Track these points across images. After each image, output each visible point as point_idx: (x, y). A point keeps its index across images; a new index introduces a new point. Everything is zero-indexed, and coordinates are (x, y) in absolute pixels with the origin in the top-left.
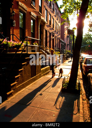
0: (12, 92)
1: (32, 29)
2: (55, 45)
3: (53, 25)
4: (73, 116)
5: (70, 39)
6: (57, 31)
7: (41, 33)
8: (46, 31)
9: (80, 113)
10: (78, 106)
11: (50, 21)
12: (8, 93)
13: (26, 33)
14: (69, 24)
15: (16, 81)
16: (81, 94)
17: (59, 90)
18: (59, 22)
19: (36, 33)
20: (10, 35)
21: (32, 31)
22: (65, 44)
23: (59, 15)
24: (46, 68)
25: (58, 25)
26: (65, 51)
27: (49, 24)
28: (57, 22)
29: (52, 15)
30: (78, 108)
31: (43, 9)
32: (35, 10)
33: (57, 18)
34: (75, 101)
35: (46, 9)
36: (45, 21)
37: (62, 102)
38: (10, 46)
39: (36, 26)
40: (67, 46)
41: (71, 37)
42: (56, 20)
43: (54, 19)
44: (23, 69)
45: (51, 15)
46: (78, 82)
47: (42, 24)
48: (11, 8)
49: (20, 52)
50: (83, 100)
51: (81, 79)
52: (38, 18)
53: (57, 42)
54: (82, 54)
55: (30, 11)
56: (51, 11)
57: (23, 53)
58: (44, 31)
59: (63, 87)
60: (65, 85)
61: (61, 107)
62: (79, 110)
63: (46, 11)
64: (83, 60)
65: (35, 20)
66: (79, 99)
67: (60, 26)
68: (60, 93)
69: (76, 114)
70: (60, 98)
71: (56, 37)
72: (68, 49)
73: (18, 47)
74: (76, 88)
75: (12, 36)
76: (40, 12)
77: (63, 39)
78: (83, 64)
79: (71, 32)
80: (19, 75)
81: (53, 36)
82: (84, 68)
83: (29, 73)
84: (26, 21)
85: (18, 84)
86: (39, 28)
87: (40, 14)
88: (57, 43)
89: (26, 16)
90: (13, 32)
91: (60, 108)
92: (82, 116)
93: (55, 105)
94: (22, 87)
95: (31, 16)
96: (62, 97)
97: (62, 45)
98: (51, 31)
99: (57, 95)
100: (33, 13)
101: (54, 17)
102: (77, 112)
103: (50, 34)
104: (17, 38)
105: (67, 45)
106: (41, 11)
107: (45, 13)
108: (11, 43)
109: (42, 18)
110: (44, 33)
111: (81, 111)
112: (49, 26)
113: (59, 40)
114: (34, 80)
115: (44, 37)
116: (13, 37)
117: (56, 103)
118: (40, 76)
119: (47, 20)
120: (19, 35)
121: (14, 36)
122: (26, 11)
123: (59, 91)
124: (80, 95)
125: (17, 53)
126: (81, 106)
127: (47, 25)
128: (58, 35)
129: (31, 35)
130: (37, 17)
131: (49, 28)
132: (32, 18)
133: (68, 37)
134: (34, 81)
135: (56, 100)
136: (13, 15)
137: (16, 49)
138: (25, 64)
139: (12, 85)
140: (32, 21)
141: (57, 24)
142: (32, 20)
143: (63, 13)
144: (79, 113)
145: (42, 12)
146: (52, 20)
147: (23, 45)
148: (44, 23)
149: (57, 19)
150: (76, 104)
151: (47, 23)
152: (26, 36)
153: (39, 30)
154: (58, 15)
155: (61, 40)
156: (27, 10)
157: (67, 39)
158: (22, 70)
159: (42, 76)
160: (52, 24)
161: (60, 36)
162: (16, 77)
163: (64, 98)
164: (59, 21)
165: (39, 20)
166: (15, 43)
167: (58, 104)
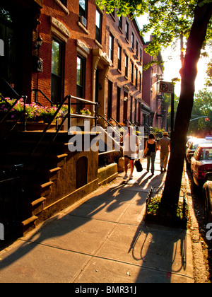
0: (34, 221)
1: (78, 78)
2: (129, 115)
3: (126, 69)
4: (170, 276)
5: (163, 102)
6: (134, 84)
7: (100, 87)
8: (110, 84)
9: (187, 269)
10: (183, 254)
11: (120, 62)
12: (25, 222)
13: (66, 87)
14: (162, 68)
15: (43, 194)
16: (189, 227)
17: (139, 218)
18: (139, 64)
19: (88, 86)
20: (31, 91)
21: (78, 83)
22: (152, 114)
23: (140, 47)
24: (110, 169)
25: (137, 70)
26: (152, 130)
27: (116, 67)
28: (135, 64)
29: (125, 46)
30: (183, 259)
31: (105, 33)
32: (85, 36)
33: (135, 54)
34: (175, 244)
35: (111, 35)
36: (109, 60)
37: (147, 244)
38: (31, 115)
39: (88, 73)
40: (157, 119)
41: (166, 98)
42: (133, 59)
43: (127, 57)
44: (58, 168)
45: (121, 48)
46: (181, 200)
47: (102, 67)
48: (35, 31)
49: (53, 131)
50: (193, 241)
51: (188, 194)
52: (93, 54)
53: (134, 108)
54: (190, 137)
55: (75, 38)
56: (121, 37)
57: (60, 131)
58: (106, 83)
59: (147, 210)
60: (152, 207)
61: (143, 255)
62: (184, 262)
63: (110, 38)
64: (194, 152)
65: (85, 58)
66: (183, 238)
67: (141, 72)
68: (141, 224)
69: (179, 271)
70: (142, 236)
71: (132, 97)
72: (159, 125)
73: (49, 118)
74: (178, 215)
75: (33, 92)
76: (96, 41)
77: (148, 102)
78: (193, 160)
79: (166, 87)
80: (51, 182)
81: (126, 94)
82: (193, 168)
83: (71, 179)
84: (66, 59)
85: (48, 201)
86: (95, 77)
87: (98, 45)
88: (133, 111)
89: (67, 49)
90: (37, 84)
91: (142, 259)
92: (192, 276)
93: (131, 252)
94: (55, 208)
95: (78, 49)
96: (147, 232)
97: (144, 115)
98: (120, 84)
99: (136, 229)
100: (81, 43)
101: (128, 53)
102: (179, 267)
103: (119, 89)
104: (45, 97)
105: (157, 115)
106: (99, 37)
107: (108, 43)
108: (33, 109)
109: (102, 54)
110: (106, 88)
111: (189, 264)
112: (118, 72)
113: (140, 103)
114: (83, 193)
115: (106, 96)
116: (36, 96)
117: (132, 246)
118: (96, 186)
119: (112, 59)
120: (50, 91)
121: (39, 94)
122: (67, 37)
123: (140, 221)
124: (186, 229)
125: (48, 131)
126: (189, 254)
127: (112, 69)
128: (136, 94)
129: (76, 91)
130: (91, 50)
131: (117, 76)
132: (78, 53)
133: (158, 97)
134: (82, 196)
135: (132, 239)
136: (39, 46)
137: (42, 122)
138: (64, 157)
139: (34, 203)
140: (79, 61)
141: (134, 68)
142: (80, 58)
143: (148, 43)
144: (185, 269)
145: (103, 40)
146: (124, 58)
147: (58, 115)
148: (106, 65)
149: (136, 57)
150: (179, 250)
151: (113, 66)
152: (65, 95)
153: (94, 81)
154: (137, 48)
155: (142, 103)
156: (70, 36)
157: (157, 103)
158: (57, 171)
159: (100, 185)
160: (123, 68)
161: (140, 96)
162: (43, 186)
163: (150, 236)
164: (139, 61)
165: (95, 58)
166: (42, 110)
167: (137, 248)
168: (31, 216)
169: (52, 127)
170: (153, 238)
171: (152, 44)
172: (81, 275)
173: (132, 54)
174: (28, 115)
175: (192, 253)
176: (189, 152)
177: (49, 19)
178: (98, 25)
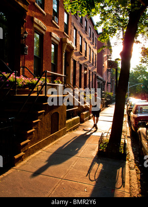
0: (23, 155)
1: (52, 58)
2: (88, 83)
3: (86, 51)
4: (114, 191)
5: (112, 74)
6: (91, 62)
7: (67, 64)
8: (75, 62)
9: (125, 187)
10: (123, 177)
11: (81, 47)
12: (16, 157)
13: (44, 65)
14: (111, 50)
15: (29, 138)
16: (128, 159)
17: (94, 154)
18: (95, 48)
19: (59, 64)
20: (20, 67)
21: (52, 62)
22: (104, 82)
23: (95, 36)
24: (74, 120)
25: (93, 52)
26: (104, 93)
27: (78, 50)
28: (92, 48)
29: (84, 36)
30: (123, 180)
31: (70, 28)
32: (57, 30)
33: (92, 41)
34: (118, 170)
35: (75, 28)
36: (74, 46)
37: (99, 171)
38: (20, 84)
39: (59, 54)
40: (108, 85)
41: (113, 71)
42: (90, 45)
43: (86, 43)
44: (39, 120)
45: (82, 37)
46: (122, 141)
47: (69, 51)
48: (23, 27)
49: (35, 95)
50: (130, 168)
51: (128, 137)
52: (63, 42)
53: (91, 78)
54: (131, 98)
55: (50, 31)
56: (82, 30)
57: (40, 95)
58: (72, 62)
59: (99, 148)
60: (103, 146)
61: (96, 178)
62: (123, 182)
63: (75, 31)
64: (132, 108)
65: (57, 45)
66: (123, 167)
67: (96, 53)
68: (95, 158)
69: (120, 188)
70: (96, 165)
71: (90, 71)
72: (109, 90)
73: (32, 86)
74: (120, 151)
75: (21, 69)
76: (65, 33)
77: (101, 74)
78: (132, 114)
79: (112, 64)
80: (33, 130)
81: (86, 69)
82: (132, 120)
83: (47, 127)
84: (44, 45)
85: (32, 143)
86: (64, 57)
87: (66, 35)
88: (91, 80)
89: (45, 39)
90: (24, 63)
91: (95, 180)
92: (128, 191)
93: (88, 176)
94: (36, 147)
95: (52, 39)
96: (99, 163)
97: (98, 83)
98: (82, 62)
99: (92, 161)
100: (54, 34)
101: (87, 41)
102: (120, 186)
103: (81, 66)
104: (30, 72)
105: (108, 83)
106: (66, 30)
107: (73, 34)
108: (22, 80)
109: (69, 42)
110: (72, 65)
111: (127, 184)
112: (80, 53)
113: (95, 75)
114: (56, 137)
115: (72, 71)
116: (23, 71)
117: (89, 172)
118: (65, 132)
119: (76, 45)
120: (33, 68)
121: (26, 70)
122: (45, 31)
123: (95, 156)
124: (126, 160)
125: (31, 95)
126: (127, 177)
127: (76, 51)
128: (93, 69)
129: (51, 67)
130: (61, 39)
131: (79, 57)
132: (52, 41)
133: (108, 70)
134: (55, 139)
135: (89, 168)
136: (25, 37)
137: (28, 89)
138: (43, 112)
139: (22, 144)
140: (53, 46)
141: (91, 51)
142: (53, 44)
143: (100, 33)
145: (69, 32)
146: (84, 44)
147: (39, 84)
148: (72, 49)
149: (92, 44)
150: (120, 174)
151: (76, 50)
152: (44, 71)
153: (64, 60)
154: (93, 37)
155: (97, 75)
156: (46, 30)
157: (108, 75)
158: (38, 122)
159: (67, 132)
160: (84, 51)
161: (95, 70)
162: (28, 132)
163: (101, 165)
164: (94, 46)
165: (64, 44)
166: (27, 81)
167: (92, 174)
168: (20, 152)
169: (35, 92)
170: (103, 167)
171: (103, 35)
172: (54, 191)
173: (90, 41)
174: (18, 84)
175: (129, 176)
176: (130, 108)
177: (32, 19)
178: (66, 22)
